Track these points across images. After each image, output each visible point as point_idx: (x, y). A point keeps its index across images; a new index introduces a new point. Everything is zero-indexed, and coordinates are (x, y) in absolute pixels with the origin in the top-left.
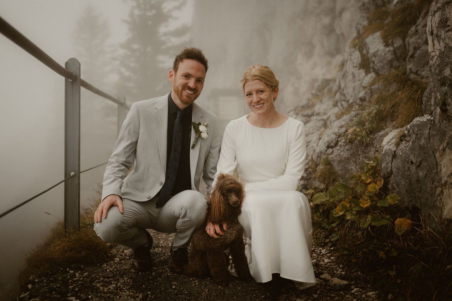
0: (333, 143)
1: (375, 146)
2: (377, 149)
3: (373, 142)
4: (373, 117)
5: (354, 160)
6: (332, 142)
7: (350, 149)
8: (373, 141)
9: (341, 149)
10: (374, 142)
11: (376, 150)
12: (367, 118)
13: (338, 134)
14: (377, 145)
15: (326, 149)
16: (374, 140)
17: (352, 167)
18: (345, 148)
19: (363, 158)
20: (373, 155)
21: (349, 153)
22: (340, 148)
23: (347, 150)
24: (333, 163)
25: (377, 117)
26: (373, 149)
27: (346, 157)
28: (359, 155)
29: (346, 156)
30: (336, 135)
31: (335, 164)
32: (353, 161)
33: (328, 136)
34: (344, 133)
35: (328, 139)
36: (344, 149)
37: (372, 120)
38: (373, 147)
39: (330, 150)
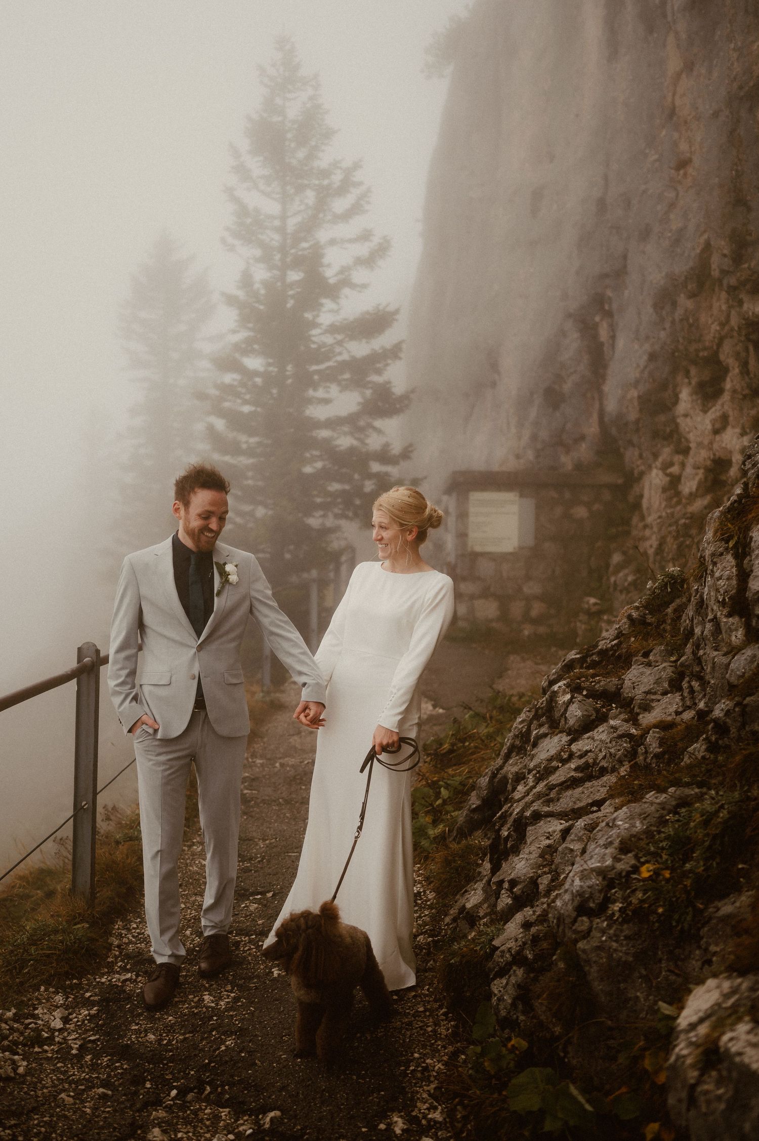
0: (594, 902)
1: (703, 947)
2: (709, 957)
3: (699, 929)
4: (715, 837)
5: (644, 972)
6: (591, 896)
7: (636, 937)
8: (699, 925)
9: (612, 932)
10: (701, 933)
11: (705, 958)
12: (700, 833)
13: (611, 875)
14: (710, 944)
15: (574, 914)
16: (703, 925)
17: (638, 994)
18: (622, 931)
19: (668, 973)
20: (696, 970)
21: (632, 950)
22: (609, 926)
23: (627, 938)
24: (587, 968)
25: (726, 839)
26: (697, 952)
27: (623, 959)
28: (660, 961)
29: (621, 957)
30: (604, 878)
31: (593, 972)
32: (640, 977)
33: (584, 876)
34: (629, 873)
35: (581, 887)
36: (618, 932)
37: (710, 847)
38: (699, 947)
39: (584, 923)
